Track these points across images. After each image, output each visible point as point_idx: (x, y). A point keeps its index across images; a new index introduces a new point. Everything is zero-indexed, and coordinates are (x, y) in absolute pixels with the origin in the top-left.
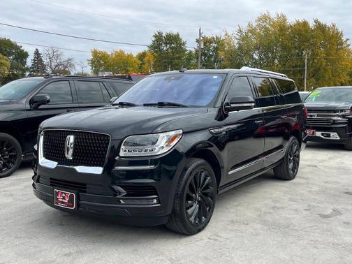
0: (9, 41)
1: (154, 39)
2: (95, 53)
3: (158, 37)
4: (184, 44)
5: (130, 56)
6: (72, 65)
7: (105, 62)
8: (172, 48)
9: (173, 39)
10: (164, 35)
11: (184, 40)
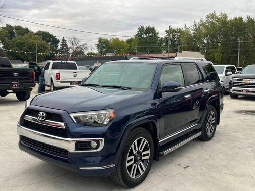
0: (48, 33)
1: (138, 30)
2: (100, 40)
3: (141, 30)
4: (158, 33)
5: (123, 42)
6: (86, 48)
7: (106, 46)
8: (150, 36)
9: (151, 31)
10: (145, 28)
11: (157, 31)
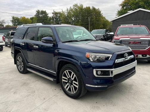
1: (36, 12)
2: (13, 18)
3: (38, 12)
4: (48, 14)
5: (28, 19)
6: (4, 23)
7: (18, 21)
8: (44, 16)
9: (44, 13)
10: (40, 11)
11: (47, 13)
